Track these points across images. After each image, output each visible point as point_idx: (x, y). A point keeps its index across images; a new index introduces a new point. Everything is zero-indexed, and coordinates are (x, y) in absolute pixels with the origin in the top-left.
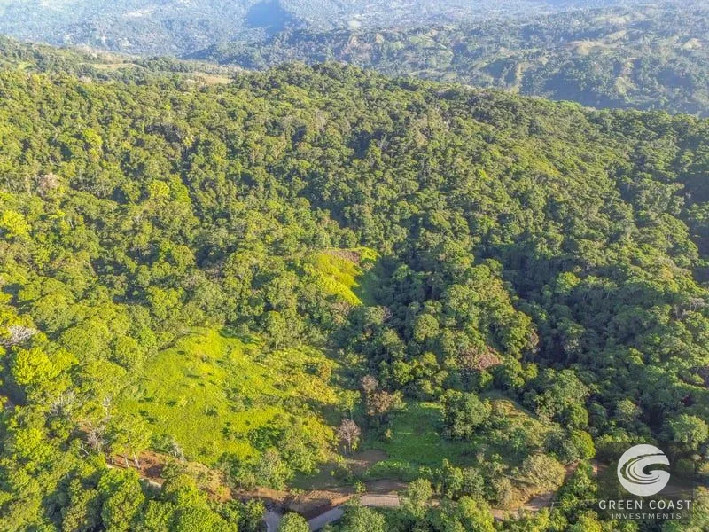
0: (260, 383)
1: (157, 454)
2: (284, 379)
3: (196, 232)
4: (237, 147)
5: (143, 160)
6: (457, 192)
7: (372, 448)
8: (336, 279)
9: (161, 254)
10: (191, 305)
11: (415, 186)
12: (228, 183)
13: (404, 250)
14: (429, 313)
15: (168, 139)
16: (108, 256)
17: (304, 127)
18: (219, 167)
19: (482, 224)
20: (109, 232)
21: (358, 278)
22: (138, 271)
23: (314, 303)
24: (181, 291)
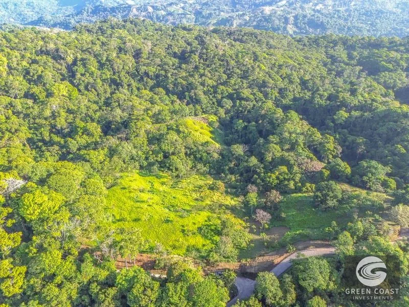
0: (184, 199)
1: (143, 255)
2: (198, 195)
3: (98, 114)
4: (103, 61)
5: (40, 72)
6: (251, 78)
7: (275, 226)
8: (201, 133)
9: (79, 129)
10: (115, 158)
11: (225, 77)
12: (103, 85)
13: (232, 114)
14: (273, 142)
15: (54, 58)
16: (37, 136)
17: (140, 49)
18: (95, 74)
19: (272, 95)
20: (34, 119)
21: (211, 132)
22: (65, 142)
23: (195, 149)
24: (106, 150)
